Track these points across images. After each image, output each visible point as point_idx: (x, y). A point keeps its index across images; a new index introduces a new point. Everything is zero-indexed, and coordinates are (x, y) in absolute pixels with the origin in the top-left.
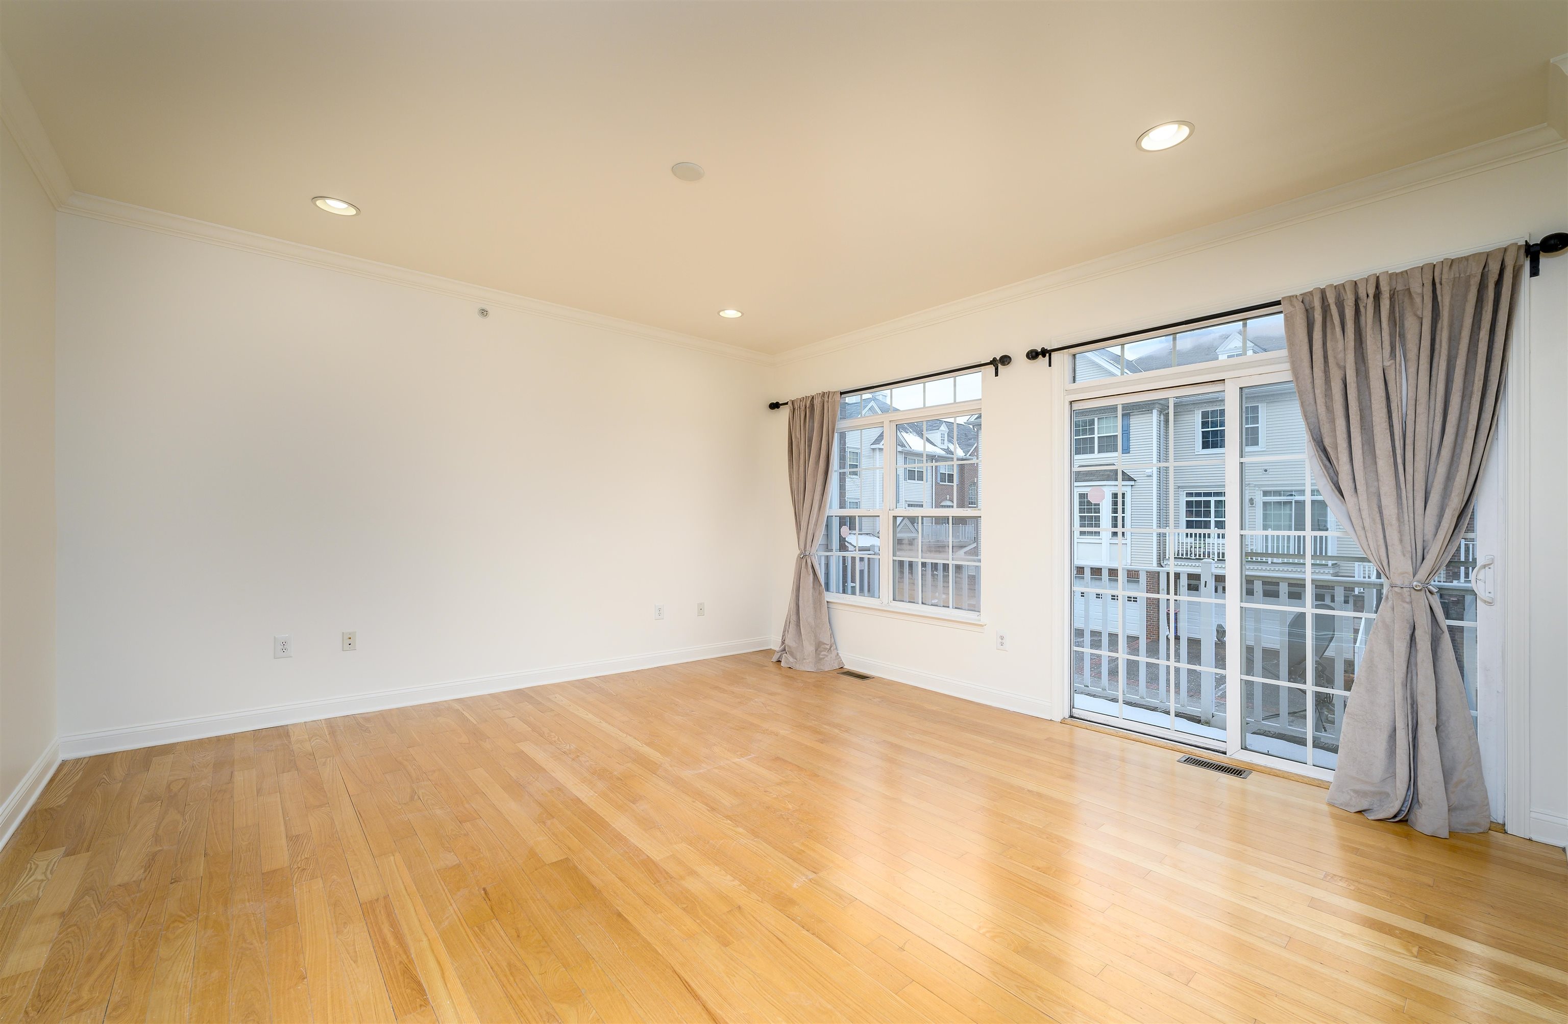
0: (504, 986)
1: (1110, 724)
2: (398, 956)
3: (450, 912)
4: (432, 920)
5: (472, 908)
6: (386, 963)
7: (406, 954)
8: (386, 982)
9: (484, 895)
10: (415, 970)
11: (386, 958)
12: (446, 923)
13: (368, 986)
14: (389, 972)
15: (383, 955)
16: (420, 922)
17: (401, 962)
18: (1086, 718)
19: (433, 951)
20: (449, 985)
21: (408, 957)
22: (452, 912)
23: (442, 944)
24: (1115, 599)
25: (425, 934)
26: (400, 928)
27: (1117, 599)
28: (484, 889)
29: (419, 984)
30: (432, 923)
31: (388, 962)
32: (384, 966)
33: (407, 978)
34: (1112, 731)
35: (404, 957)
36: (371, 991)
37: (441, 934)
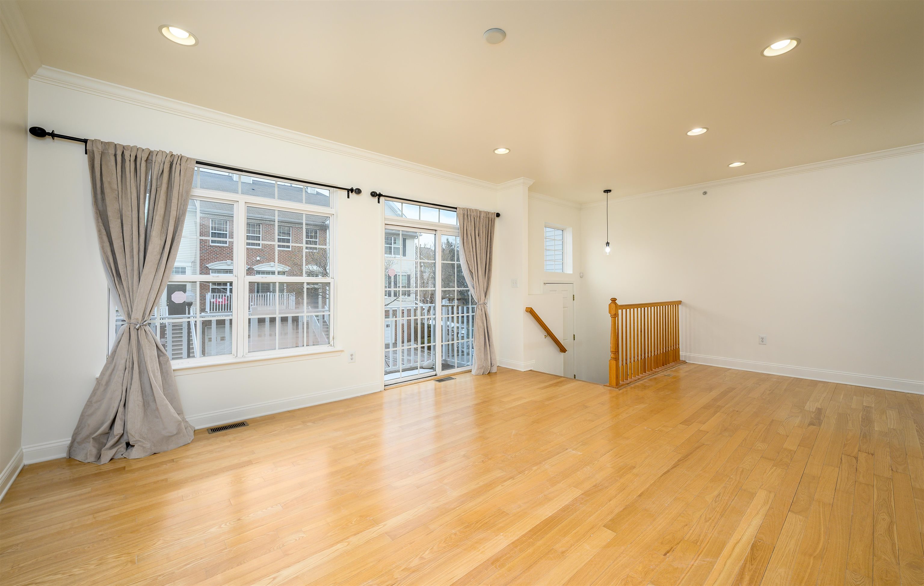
0: (719, 519)
1: (398, 382)
2: (750, 569)
3: (698, 562)
4: (713, 568)
5: (686, 553)
6: (760, 571)
7: (745, 566)
8: (768, 563)
9: (670, 553)
10: (748, 556)
11: (757, 574)
12: (708, 559)
13: (778, 570)
14: (762, 566)
15: (758, 576)
16: (720, 574)
17: (752, 565)
18: (388, 384)
19: (730, 555)
20: (740, 537)
21: (746, 564)
22: (697, 561)
23: (723, 553)
24: (388, 327)
25: (725, 565)
26: (735, 582)
27: (389, 327)
28: (665, 555)
29: (752, 549)
30: (715, 566)
31: (758, 571)
32: (762, 571)
33: (755, 556)
34: (405, 384)
35: (747, 565)
36: (778, 567)
37: (718, 557)
